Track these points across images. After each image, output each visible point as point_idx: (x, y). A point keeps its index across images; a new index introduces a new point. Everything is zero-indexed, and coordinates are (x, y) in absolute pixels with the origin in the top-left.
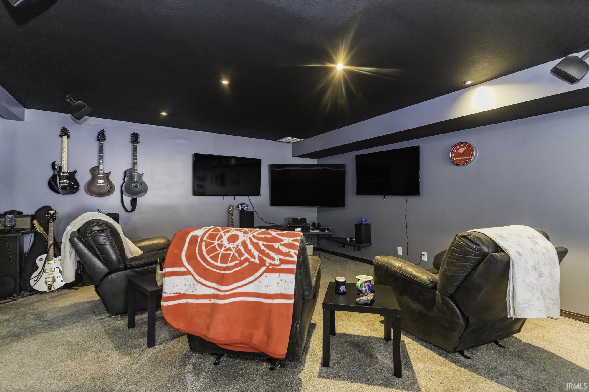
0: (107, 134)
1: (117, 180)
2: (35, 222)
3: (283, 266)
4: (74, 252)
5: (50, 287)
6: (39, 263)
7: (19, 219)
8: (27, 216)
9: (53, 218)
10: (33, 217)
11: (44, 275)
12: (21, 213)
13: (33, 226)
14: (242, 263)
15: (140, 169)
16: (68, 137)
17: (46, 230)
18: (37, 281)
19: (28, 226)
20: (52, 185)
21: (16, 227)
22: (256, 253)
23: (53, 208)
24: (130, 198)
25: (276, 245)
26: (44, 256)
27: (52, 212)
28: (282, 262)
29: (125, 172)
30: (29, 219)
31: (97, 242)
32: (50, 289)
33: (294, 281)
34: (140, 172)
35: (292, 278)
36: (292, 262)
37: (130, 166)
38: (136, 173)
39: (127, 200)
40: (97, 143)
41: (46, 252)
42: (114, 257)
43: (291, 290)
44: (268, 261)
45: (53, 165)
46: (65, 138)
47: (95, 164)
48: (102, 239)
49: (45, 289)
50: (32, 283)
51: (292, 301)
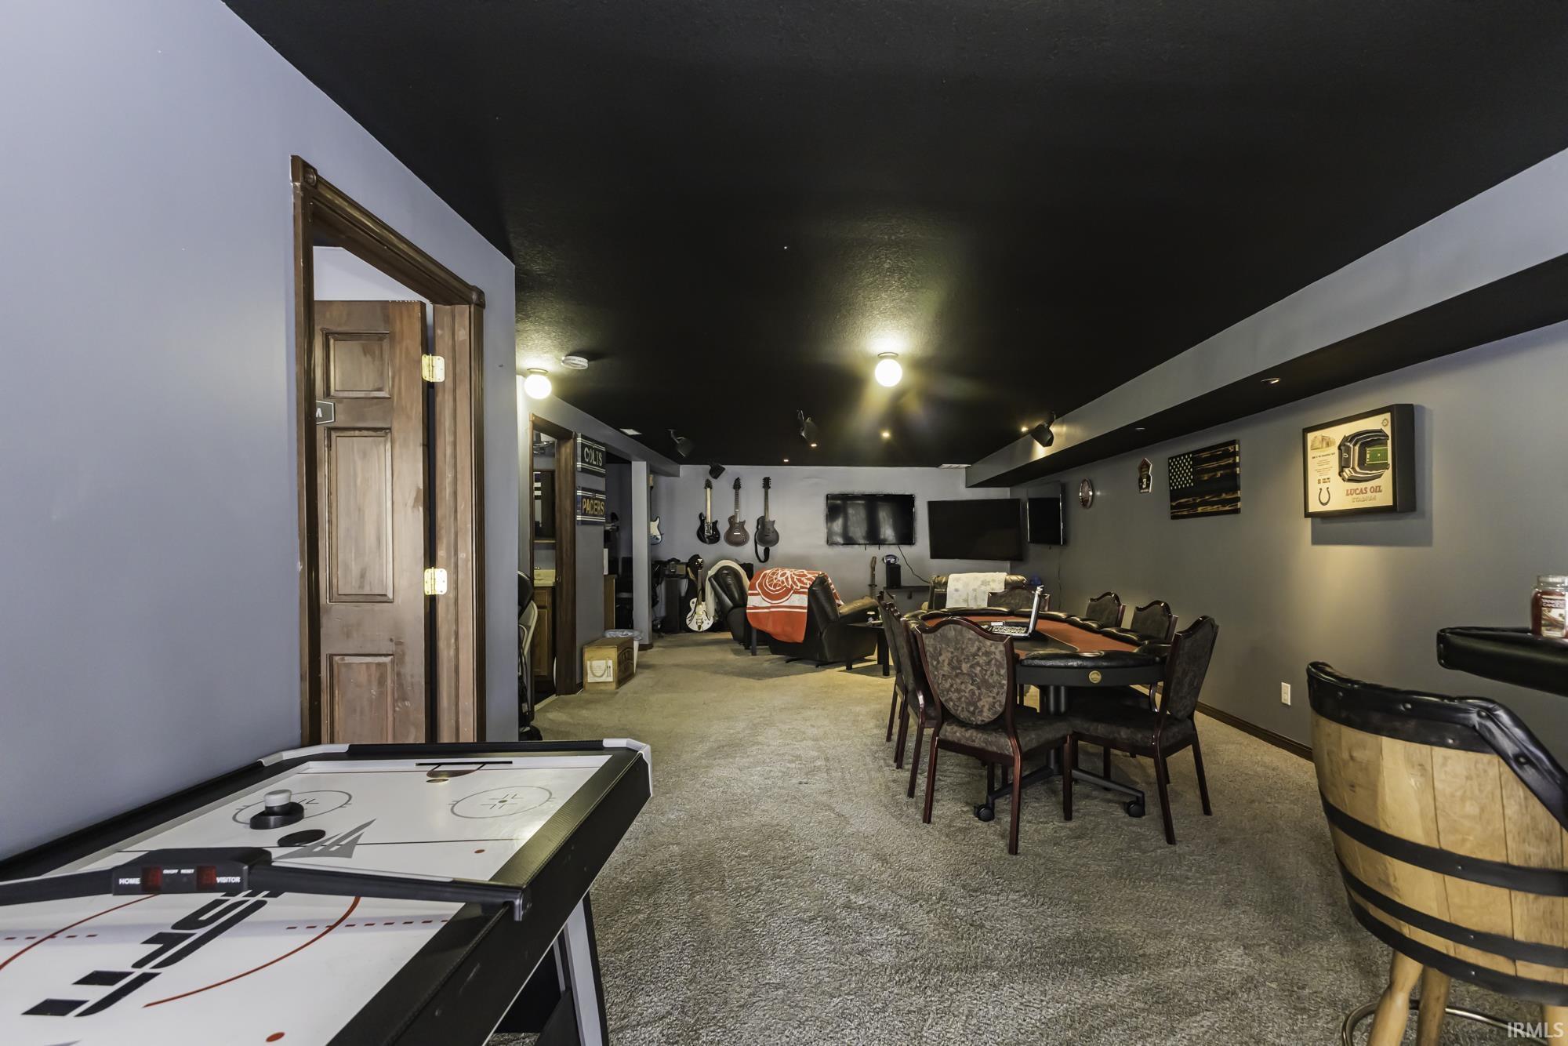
0: (742, 482)
1: (751, 529)
2: (689, 569)
3: (802, 590)
4: (713, 593)
5: (699, 627)
6: (692, 606)
7: (678, 566)
8: (683, 563)
9: (700, 566)
10: (687, 565)
11: (696, 617)
12: (679, 561)
13: (687, 573)
14: (783, 588)
15: (771, 517)
16: (711, 488)
17: (696, 577)
18: (691, 620)
19: (684, 573)
20: (700, 534)
21: (677, 573)
22: (790, 582)
23: (701, 556)
24: (764, 548)
25: (802, 579)
26: (695, 600)
27: (700, 560)
28: (801, 587)
29: (758, 520)
30: (685, 566)
31: (726, 582)
32: (699, 629)
33: (807, 599)
34: (771, 519)
35: (805, 597)
36: (806, 588)
37: (763, 515)
38: (767, 520)
39: (761, 549)
40: (734, 491)
41: (697, 597)
42: (736, 596)
43: (806, 604)
44: (795, 587)
45: (701, 515)
46: (709, 489)
47: (732, 514)
48: (730, 580)
49: (695, 628)
50: (688, 621)
51: (806, 611)
